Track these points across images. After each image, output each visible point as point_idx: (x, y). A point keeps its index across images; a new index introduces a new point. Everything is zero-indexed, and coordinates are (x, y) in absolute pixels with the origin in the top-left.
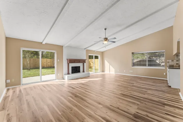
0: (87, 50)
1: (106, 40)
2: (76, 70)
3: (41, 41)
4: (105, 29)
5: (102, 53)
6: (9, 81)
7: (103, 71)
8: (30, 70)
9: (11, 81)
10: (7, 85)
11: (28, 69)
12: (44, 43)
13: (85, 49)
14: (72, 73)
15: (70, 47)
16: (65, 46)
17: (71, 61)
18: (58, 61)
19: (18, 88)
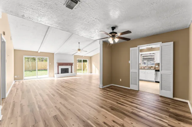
0: (75, 56)
1: (79, 51)
2: (65, 71)
3: (37, 51)
4: (79, 43)
5: (91, 58)
6: (16, 77)
7: (91, 73)
8: (32, 71)
9: (17, 76)
10: (15, 79)
11: (30, 71)
12: (39, 52)
13: (73, 55)
14: (61, 73)
15: (59, 54)
16: (55, 53)
17: (60, 64)
18: (50, 64)
19: (21, 81)
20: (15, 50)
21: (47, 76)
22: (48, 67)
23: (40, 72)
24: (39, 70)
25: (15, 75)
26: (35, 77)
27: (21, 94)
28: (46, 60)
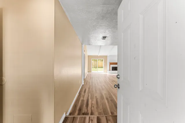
2: (115, 69)
8: (95, 68)
10: (88, 72)
12: (99, 56)
14: (112, 70)
15: (110, 56)
17: (111, 64)
18: (105, 63)
19: (90, 73)
20: (88, 56)
21: (103, 72)
22: (103, 66)
23: (99, 68)
24: (98, 68)
25: (88, 70)
26: (97, 72)
27: (89, 78)
28: (102, 61)
